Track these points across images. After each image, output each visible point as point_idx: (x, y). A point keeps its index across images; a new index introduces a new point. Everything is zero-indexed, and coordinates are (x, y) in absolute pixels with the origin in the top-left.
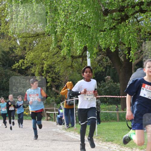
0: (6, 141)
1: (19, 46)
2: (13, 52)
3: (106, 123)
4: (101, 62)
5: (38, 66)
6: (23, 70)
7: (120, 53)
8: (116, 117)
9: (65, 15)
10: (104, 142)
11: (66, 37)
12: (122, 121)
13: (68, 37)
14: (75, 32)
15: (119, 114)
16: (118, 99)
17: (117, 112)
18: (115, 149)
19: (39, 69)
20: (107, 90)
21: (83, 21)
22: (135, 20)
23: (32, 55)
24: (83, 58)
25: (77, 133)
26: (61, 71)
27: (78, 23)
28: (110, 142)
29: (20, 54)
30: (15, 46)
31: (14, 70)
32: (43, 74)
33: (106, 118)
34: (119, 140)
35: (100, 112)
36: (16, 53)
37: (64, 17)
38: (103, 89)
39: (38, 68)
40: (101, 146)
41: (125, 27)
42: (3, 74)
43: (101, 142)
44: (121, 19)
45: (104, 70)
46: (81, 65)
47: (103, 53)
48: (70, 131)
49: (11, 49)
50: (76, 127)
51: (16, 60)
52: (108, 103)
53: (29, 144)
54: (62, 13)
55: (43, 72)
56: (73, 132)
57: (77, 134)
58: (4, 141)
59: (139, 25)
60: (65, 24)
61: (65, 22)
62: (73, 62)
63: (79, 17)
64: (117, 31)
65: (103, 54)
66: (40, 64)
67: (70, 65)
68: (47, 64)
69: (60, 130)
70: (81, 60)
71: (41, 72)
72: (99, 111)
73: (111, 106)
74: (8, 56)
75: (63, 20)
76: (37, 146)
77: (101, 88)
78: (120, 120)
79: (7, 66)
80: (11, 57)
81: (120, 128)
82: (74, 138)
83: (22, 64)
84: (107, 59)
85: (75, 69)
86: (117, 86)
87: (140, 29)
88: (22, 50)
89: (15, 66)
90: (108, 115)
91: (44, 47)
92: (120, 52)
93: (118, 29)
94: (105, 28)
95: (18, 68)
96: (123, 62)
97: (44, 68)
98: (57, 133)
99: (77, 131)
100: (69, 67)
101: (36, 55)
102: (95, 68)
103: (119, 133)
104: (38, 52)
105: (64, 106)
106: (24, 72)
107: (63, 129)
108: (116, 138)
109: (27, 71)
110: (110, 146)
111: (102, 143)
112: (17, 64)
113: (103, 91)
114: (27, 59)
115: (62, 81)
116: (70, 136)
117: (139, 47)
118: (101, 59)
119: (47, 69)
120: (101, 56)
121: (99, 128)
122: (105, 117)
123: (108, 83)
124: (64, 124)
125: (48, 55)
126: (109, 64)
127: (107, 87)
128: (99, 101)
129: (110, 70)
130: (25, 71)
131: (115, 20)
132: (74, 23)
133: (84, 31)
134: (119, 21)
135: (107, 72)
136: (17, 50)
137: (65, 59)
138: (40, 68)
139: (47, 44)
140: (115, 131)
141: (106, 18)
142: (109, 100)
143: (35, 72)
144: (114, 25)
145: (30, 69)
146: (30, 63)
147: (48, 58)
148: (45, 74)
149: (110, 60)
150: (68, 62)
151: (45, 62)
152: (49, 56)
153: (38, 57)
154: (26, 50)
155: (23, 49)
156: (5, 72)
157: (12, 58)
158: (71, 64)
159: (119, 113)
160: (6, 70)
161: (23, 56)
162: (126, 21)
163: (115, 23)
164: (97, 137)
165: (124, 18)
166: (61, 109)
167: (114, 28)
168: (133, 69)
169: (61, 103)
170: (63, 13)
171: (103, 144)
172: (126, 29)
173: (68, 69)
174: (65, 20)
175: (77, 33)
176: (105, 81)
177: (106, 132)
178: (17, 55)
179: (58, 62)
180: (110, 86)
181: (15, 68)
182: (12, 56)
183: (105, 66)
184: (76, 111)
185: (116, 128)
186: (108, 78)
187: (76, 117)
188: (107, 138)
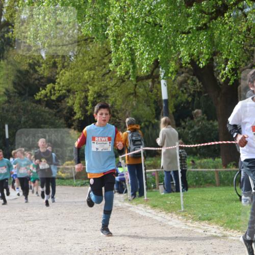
0: (30, 222)
1: (45, 61)
2: (36, 71)
3: (197, 189)
4: (185, 86)
5: (78, 94)
6: (53, 101)
7: (215, 69)
8: (214, 178)
9: (120, 6)
10: (196, 221)
11: (124, 43)
12: (224, 186)
13: (128, 45)
14: (138, 35)
15: (219, 173)
16: (217, 148)
17: (214, 170)
18: (215, 232)
19: (79, 99)
20: (197, 134)
21: (152, 17)
22: (240, 12)
23: (68, 75)
24: (153, 79)
25: (149, 207)
26: (118, 103)
27: (142, 21)
28: (207, 222)
29: (46, 74)
30: (38, 62)
31: (39, 102)
32: (87, 108)
33: (196, 181)
34: (221, 217)
35: (186, 171)
36: (41, 72)
37: (119, 10)
38: (190, 132)
39: (78, 97)
40: (191, 229)
41: (223, 25)
42: (20, 110)
43: (191, 221)
44: (216, 11)
45: (190, 99)
46: (152, 91)
47: (187, 70)
48: (136, 204)
49: (32, 66)
50: (147, 197)
51: (41, 85)
52: (200, 155)
53: (69, 226)
54: (116, 3)
55: (87, 105)
56: (143, 205)
57: (149, 209)
58: (27, 221)
59: (246, 21)
60: (121, 22)
61: (120, 18)
62: (137, 87)
63: (144, 10)
64: (209, 33)
65: (188, 72)
66: (82, 90)
67: (132, 91)
68: (93, 91)
69: (120, 201)
70: (150, 83)
71: (85, 105)
72: (184, 169)
73: (205, 160)
74: (27, 77)
75: (118, 15)
76: (83, 229)
77: (186, 130)
78: (221, 185)
79: (27, 95)
80: (33, 80)
81: (223, 198)
82: (144, 215)
83: (51, 92)
84: (195, 81)
85: (141, 99)
86: (213, 126)
87: (250, 27)
88: (50, 67)
89: (40, 94)
90: (201, 175)
91: (87, 61)
92: (215, 67)
93: (212, 29)
94: (190, 28)
95: (46, 99)
97: (89, 98)
98: (116, 208)
99: (148, 204)
100: (130, 94)
101: (74, 75)
102: (175, 95)
103: (220, 206)
104: (77, 70)
105: (125, 162)
106: (55, 104)
107: (125, 200)
108: (217, 213)
109: (60, 103)
110: (206, 228)
111: (191, 223)
112: (43, 92)
113: (190, 135)
114: (59, 83)
115: (120, 120)
116: (137, 212)
117: (249, 59)
118: (185, 81)
119: (94, 98)
120: (183, 75)
121: (185, 199)
122: (195, 179)
123: (199, 121)
124: (126, 192)
125: (94, 75)
126: (197, 88)
127: (196, 128)
128: (182, 152)
129: (200, 98)
130: (57, 103)
131: (205, 13)
132: (137, 21)
133: (153, 34)
134: (213, 15)
135: (195, 102)
136: (42, 68)
137: (123, 81)
138: (82, 97)
139: (92, 56)
140: (214, 203)
141: (189, 10)
142: (201, 150)
143: (74, 104)
144: (204, 22)
145: (65, 99)
146: (65, 90)
147: (94, 81)
148: (91, 108)
149: (199, 82)
150: (129, 86)
151: (90, 87)
152: (96, 77)
153: (77, 79)
154: (57, 68)
155: (51, 65)
156: (23, 105)
157: (34, 82)
158: (134, 90)
159: (219, 171)
160: (25, 102)
161: (53, 78)
162: (225, 16)
163: (206, 19)
164: (183, 214)
165: (222, 9)
166: (121, 167)
167: (205, 27)
169: (120, 157)
170: (118, 3)
171: (195, 226)
172: (225, 28)
173: (128, 99)
174: (120, 16)
175: (141, 36)
176: (192, 118)
177: (198, 205)
178: (42, 76)
179: (112, 86)
180: (201, 127)
181: (40, 99)
182: (34, 78)
183: (192, 92)
184: (145, 169)
185: (215, 197)
186: (197, 112)
187: (146, 179)
188: (200, 215)
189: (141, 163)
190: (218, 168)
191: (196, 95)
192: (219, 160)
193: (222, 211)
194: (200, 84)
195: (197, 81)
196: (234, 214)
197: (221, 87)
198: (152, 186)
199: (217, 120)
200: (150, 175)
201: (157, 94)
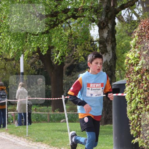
3: (37, 124)
4: (34, 65)
7: (52, 56)
8: (47, 118)
10: (34, 142)
22: (67, 25)
25: (8, 134)
28: (40, 142)
33: (36, 119)
34: (49, 140)
35: (31, 113)
40: (31, 146)
44: (54, 23)
45: (36, 73)
46: (15, 67)
47: (36, 56)
48: (1, 132)
50: (7, 128)
56: (4, 133)
62: (7, 65)
67: (3, 67)
70: (14, 63)
73: (43, 107)
78: (51, 121)
82: (5, 138)
84: (40, 63)
85: (8, 72)
86: (49, 88)
87: (72, 34)
90: (39, 116)
93: (51, 34)
94: (39, 33)
96: (55, 65)
99: (8, 132)
100: (2, 69)
103: (48, 134)
108: (46, 138)
110: (39, 146)
111: (32, 143)
117: (71, 51)
118: (34, 62)
120: (34, 59)
121: (29, 129)
126: (41, 67)
129: (42, 72)
134: (52, 26)
140: (45, 132)
149: (42, 63)
158: (5, 66)
162: (59, 26)
163: (48, 28)
164: (27, 138)
168: (64, 72)
177: (36, 133)
183: (38, 69)
184: (7, 112)
185: (46, 128)
187: (8, 118)
188: (37, 139)
189: (5, 109)
190: (49, 112)
191: (40, 70)
192: (50, 108)
193: (50, 136)
194: (43, 64)
195: (41, 62)
196: (56, 138)
197: (54, 66)
198: (11, 121)
199: (51, 85)
200: (10, 115)
201: (18, 69)
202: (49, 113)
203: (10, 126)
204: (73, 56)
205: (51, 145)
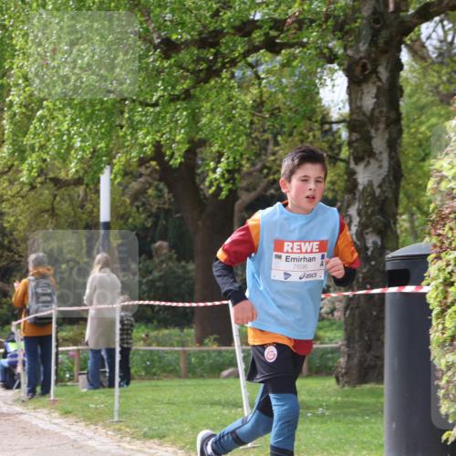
3: (147, 383)
4: (143, 200)
7: (200, 171)
8: (178, 364)
10: (138, 440)
11: (40, 120)
12: (194, 378)
13: (46, 123)
15: (188, 355)
17: (180, 349)
20: (158, 284)
22: (249, 72)
24: (87, 186)
25: (56, 414)
26: (20, 227)
28: (156, 441)
33: (146, 368)
34: (182, 433)
35: (129, 349)
38: (144, 281)
43: (128, 439)
44: (208, 68)
45: (149, 223)
46: (82, 207)
47: (149, 171)
48: (34, 409)
50: (56, 395)
52: (158, 322)
56: (45, 411)
57: (56, 418)
62: (58, 198)
65: (150, 175)
67: (48, 207)
69: (7, 403)
70: (82, 193)
72: (125, 346)
73: (166, 332)
78: (190, 375)
82: (46, 428)
84: (161, 191)
85: (62, 220)
86: (186, 271)
87: (264, 99)
90: (156, 358)
92: (200, 167)
93: (199, 100)
94: (160, 97)
96: (207, 199)
99: (56, 408)
100: (43, 212)
102: (123, 215)
103: (182, 413)
107: (14, 401)
108: (175, 426)
110: (152, 451)
111: (129, 442)
116: (35, 422)
117: (258, 155)
118: (143, 191)
120: (142, 179)
122: (144, 365)
123: (162, 262)
124: (19, 386)
126: (164, 203)
127: (156, 274)
129: (167, 222)
134: (201, 75)
135: (159, 228)
137: (33, 188)
140: (173, 407)
142: (161, 313)
144: (185, 86)
149: (169, 193)
150: (42, 198)
158: (52, 204)
159: (188, 351)
162: (223, 76)
163: (188, 82)
164: (117, 427)
166: (13, 341)
168: (235, 219)
169: (14, 324)
171: (135, 447)
176: (150, 257)
177: (145, 411)
179: (12, 196)
180: (166, 272)
183: (154, 210)
184: (57, 347)
185: (175, 396)
186: (161, 246)
187: (57, 364)
188: (146, 429)
189: (51, 336)
190: (188, 346)
191: (162, 216)
192: (191, 332)
193: (186, 422)
194: (171, 195)
195: (166, 190)
197: (205, 201)
198: (68, 376)
199: (194, 262)
200: (65, 357)
201: (92, 212)
202: (186, 349)
203: (64, 389)
204: (265, 171)
205: (190, 449)
